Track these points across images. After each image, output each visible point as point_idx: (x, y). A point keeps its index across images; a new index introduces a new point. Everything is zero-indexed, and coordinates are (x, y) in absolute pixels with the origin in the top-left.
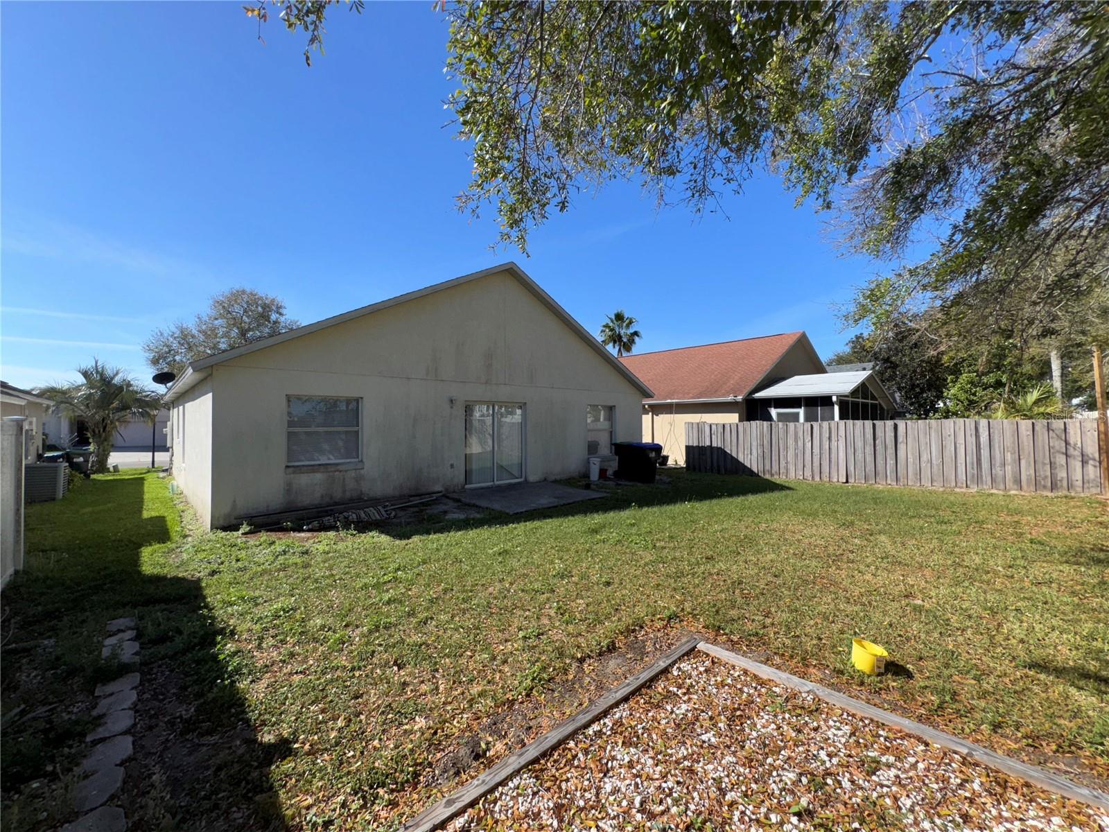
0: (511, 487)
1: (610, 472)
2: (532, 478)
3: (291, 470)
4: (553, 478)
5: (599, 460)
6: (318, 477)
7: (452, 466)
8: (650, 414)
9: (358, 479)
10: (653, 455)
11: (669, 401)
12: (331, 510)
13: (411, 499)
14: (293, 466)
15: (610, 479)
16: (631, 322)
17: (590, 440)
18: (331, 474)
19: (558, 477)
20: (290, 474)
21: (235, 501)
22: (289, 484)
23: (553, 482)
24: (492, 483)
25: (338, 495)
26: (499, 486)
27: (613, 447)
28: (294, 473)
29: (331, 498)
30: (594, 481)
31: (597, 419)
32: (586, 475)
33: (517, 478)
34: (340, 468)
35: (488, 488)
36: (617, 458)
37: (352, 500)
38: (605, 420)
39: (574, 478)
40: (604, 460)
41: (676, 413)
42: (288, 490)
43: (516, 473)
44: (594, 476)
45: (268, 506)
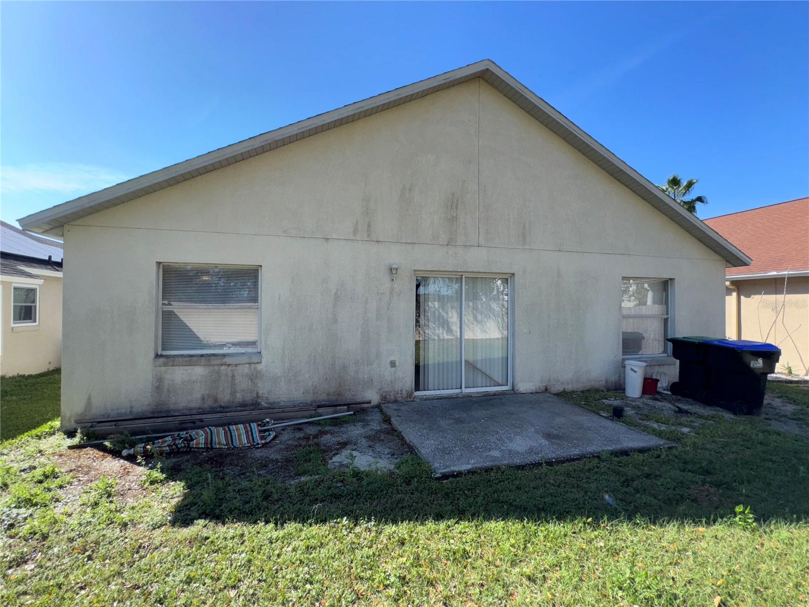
0: (487, 400)
1: (663, 384)
2: (524, 387)
3: (162, 360)
4: (559, 388)
5: (644, 364)
6: (199, 371)
7: (393, 364)
8: (734, 294)
9: (254, 377)
11: (775, 273)
12: (201, 420)
13: (320, 410)
14: (167, 357)
15: (664, 398)
16: (690, 184)
17: (624, 331)
18: (216, 368)
20: (160, 366)
21: (89, 399)
22: (160, 380)
24: (458, 391)
25: (225, 397)
26: (469, 397)
27: (670, 345)
28: (165, 365)
29: (216, 400)
30: (634, 400)
31: (642, 302)
32: (619, 388)
33: (499, 385)
34: (228, 360)
35: (449, 398)
36: (678, 362)
37: (243, 405)
38: (654, 302)
39: (597, 391)
40: (652, 363)
41: (788, 292)
42: (158, 388)
43: (498, 376)
44: (634, 388)
45: (131, 407)
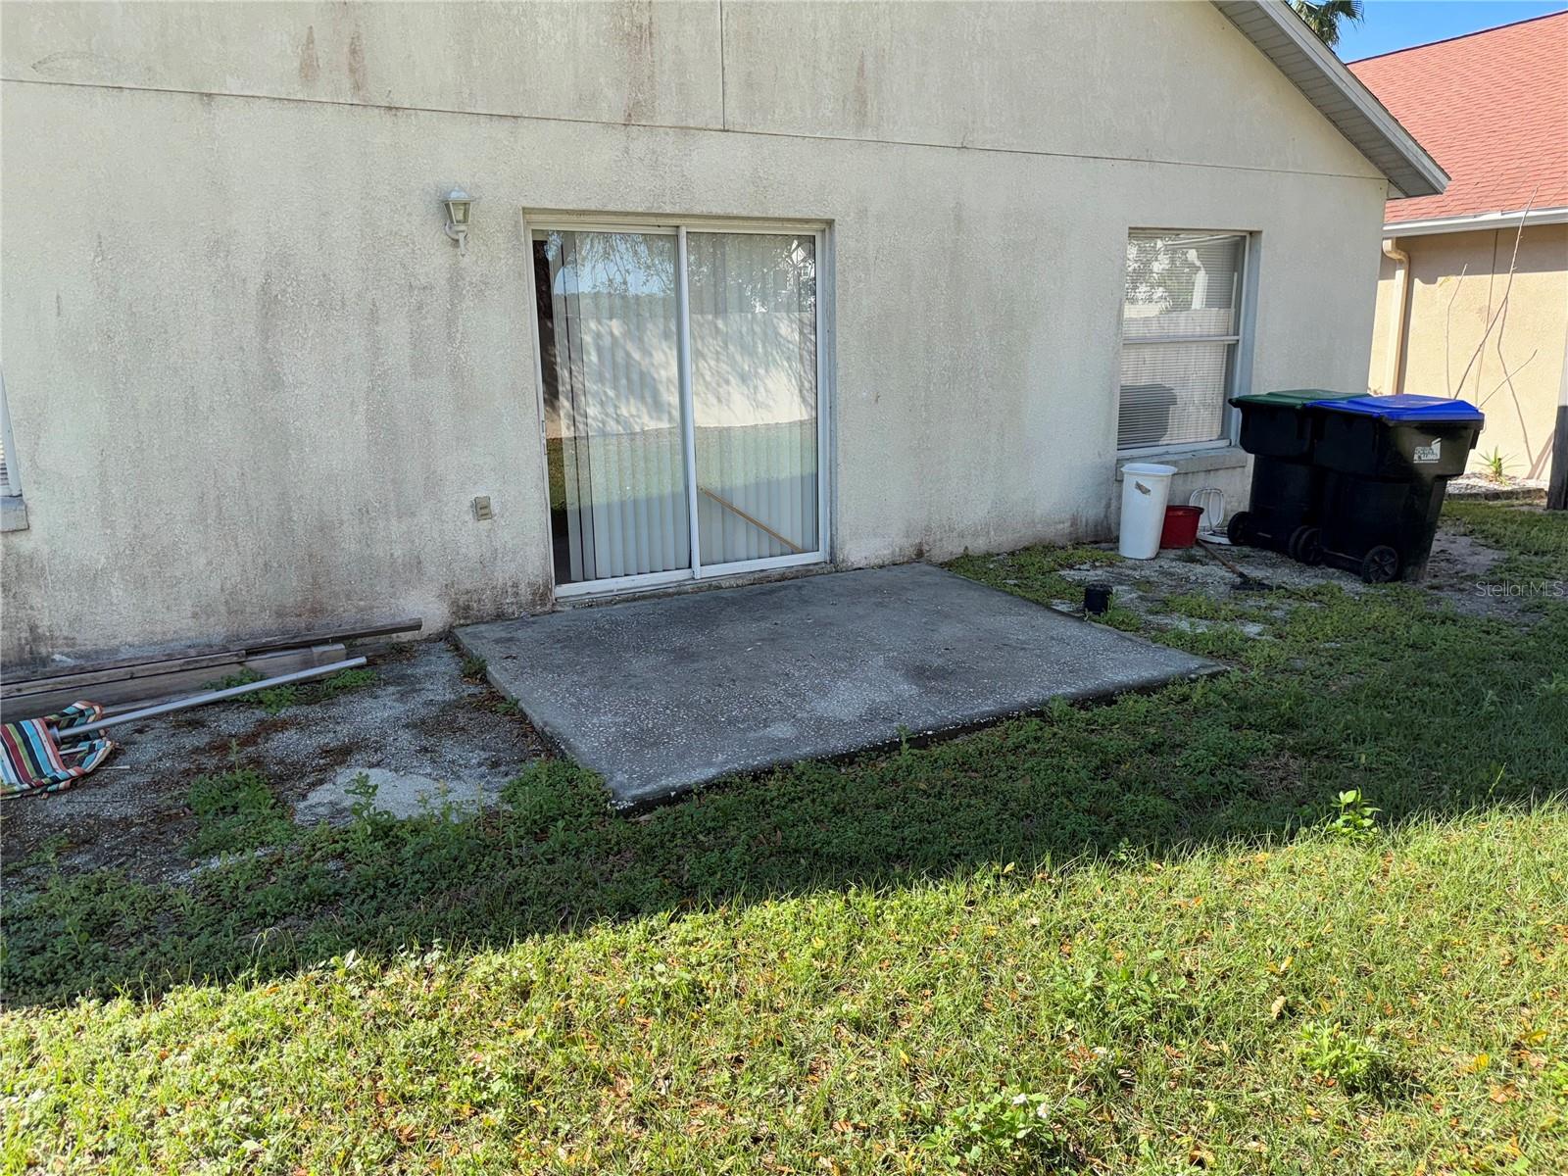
1: (1212, 520)
2: (859, 551)
4: (952, 548)
7: (482, 509)
8: (1400, 274)
10: (1429, 453)
11: (1497, 216)
15: (1212, 554)
17: (1127, 380)
19: (979, 545)
23: (948, 565)
24: (683, 574)
26: (713, 587)
27: (1237, 414)
30: (1139, 564)
32: (1104, 537)
33: (795, 551)
36: (1251, 457)
38: (1209, 302)
39: (1048, 548)
40: (1189, 466)
41: (1520, 269)
43: (790, 527)
44: (1141, 536)
